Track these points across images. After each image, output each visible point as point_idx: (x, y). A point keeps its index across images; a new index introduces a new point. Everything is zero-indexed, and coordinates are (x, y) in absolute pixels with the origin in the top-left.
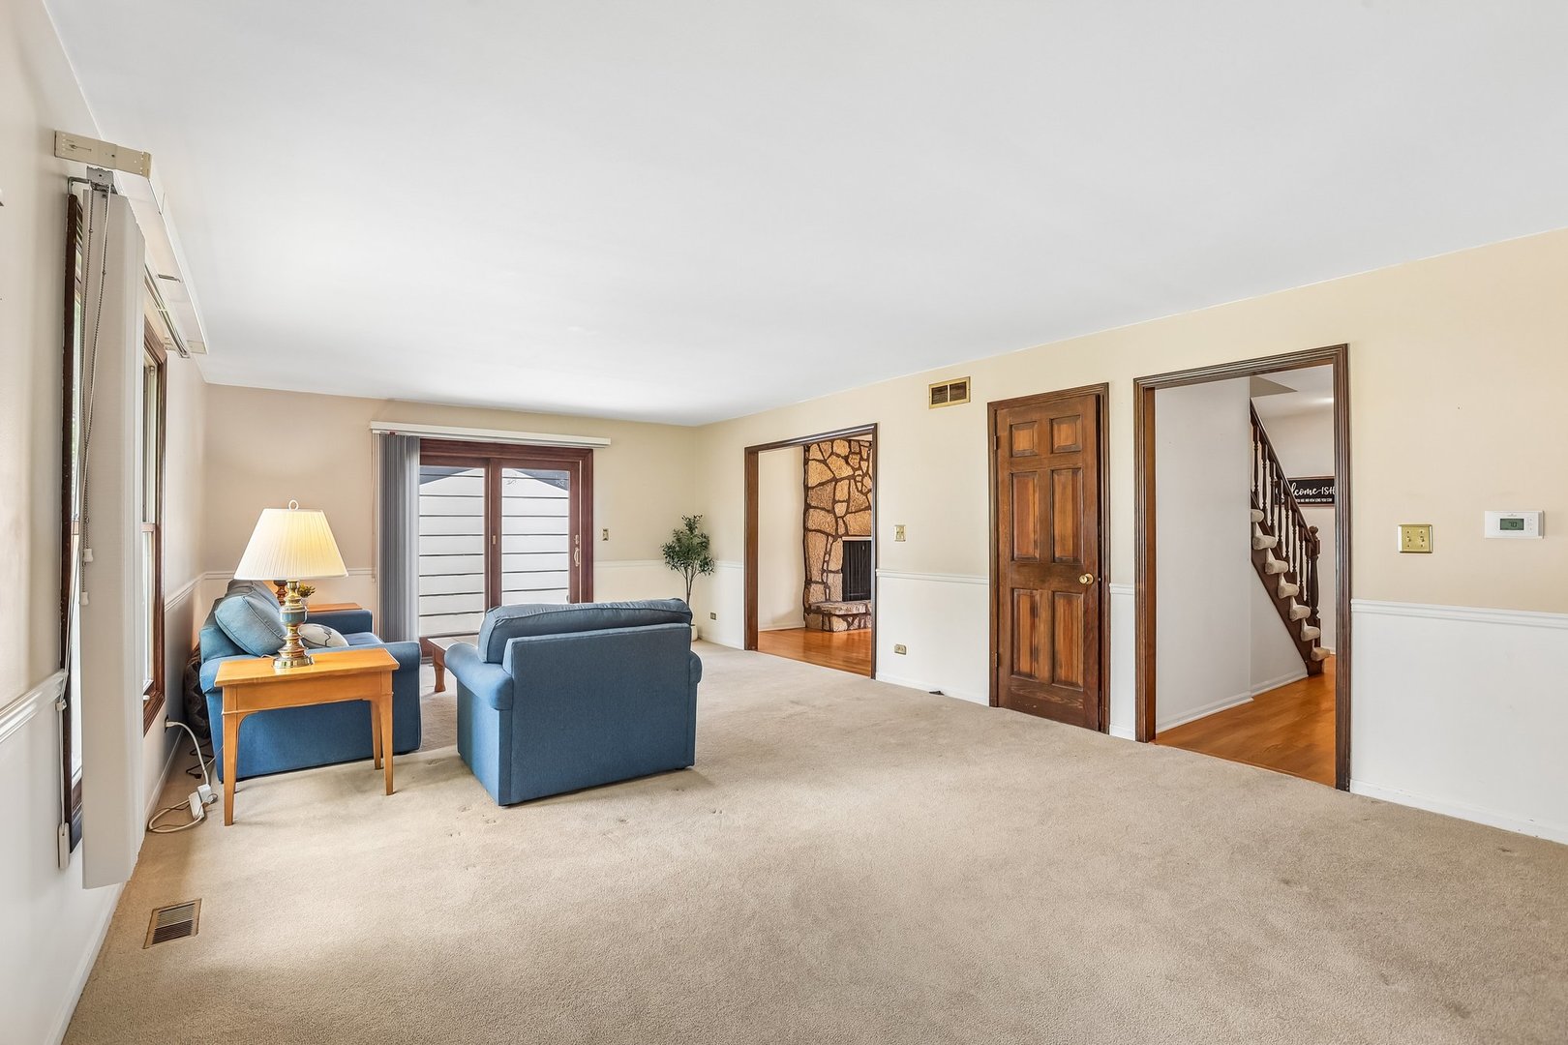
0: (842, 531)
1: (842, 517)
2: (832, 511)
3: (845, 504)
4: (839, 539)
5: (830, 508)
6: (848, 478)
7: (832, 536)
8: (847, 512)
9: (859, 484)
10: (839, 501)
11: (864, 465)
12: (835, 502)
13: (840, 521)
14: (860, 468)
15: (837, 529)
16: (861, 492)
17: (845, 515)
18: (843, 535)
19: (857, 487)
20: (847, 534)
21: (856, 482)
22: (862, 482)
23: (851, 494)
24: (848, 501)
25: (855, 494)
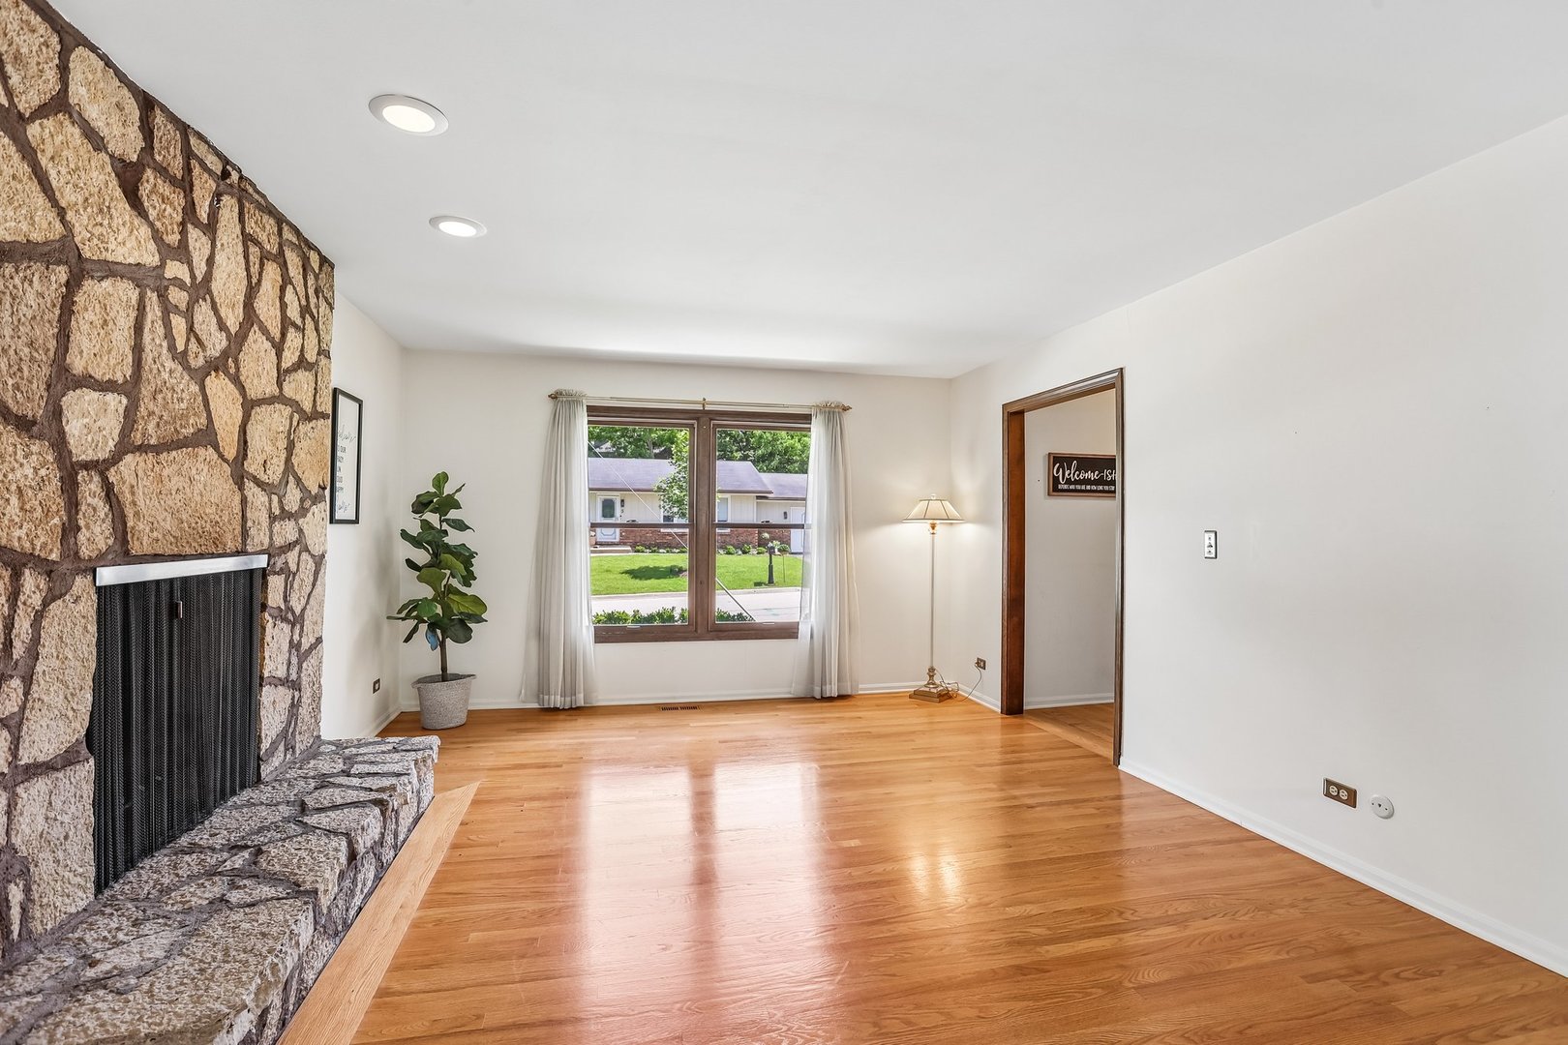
0: (95, 535)
1: (100, 467)
2: (45, 428)
3: (116, 402)
4: (81, 583)
5: (34, 407)
6: (132, 273)
7: (48, 569)
8: (125, 446)
9: (179, 324)
10: (87, 382)
11: (197, 240)
12: (64, 378)
13: (90, 488)
14: (182, 252)
15: (70, 529)
16: (182, 358)
17: (115, 459)
18: (102, 559)
19: (169, 335)
20: (124, 553)
21: (167, 309)
22: (189, 314)
23: (148, 357)
24: (131, 388)
25: (162, 367)
